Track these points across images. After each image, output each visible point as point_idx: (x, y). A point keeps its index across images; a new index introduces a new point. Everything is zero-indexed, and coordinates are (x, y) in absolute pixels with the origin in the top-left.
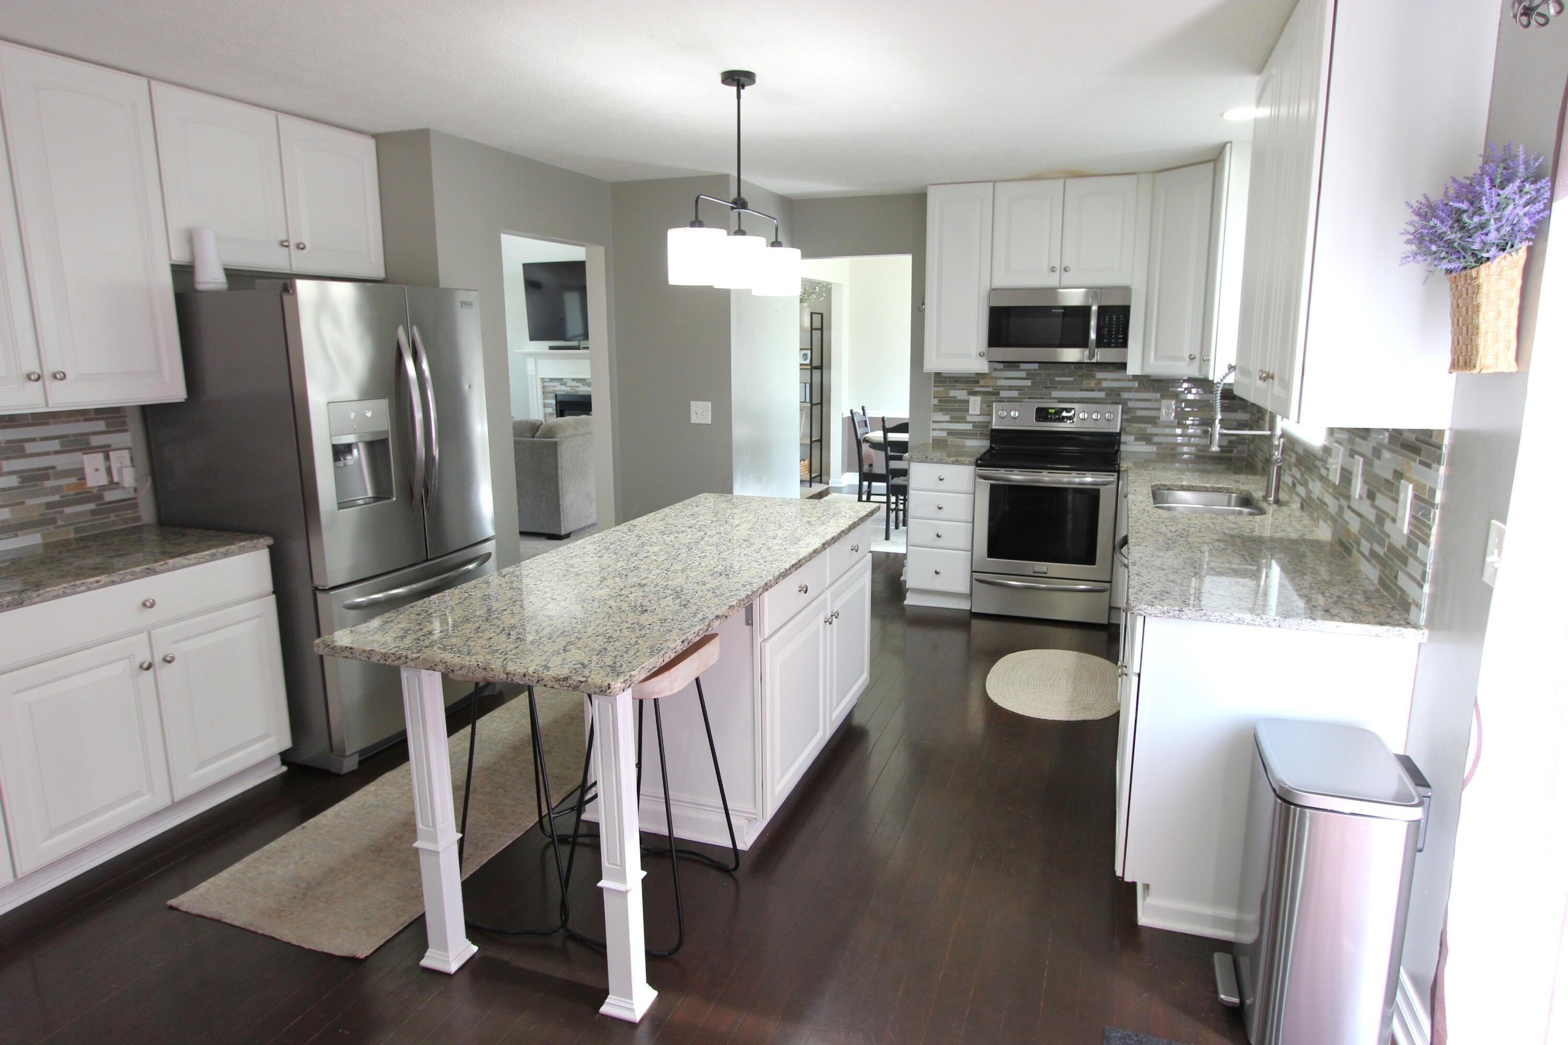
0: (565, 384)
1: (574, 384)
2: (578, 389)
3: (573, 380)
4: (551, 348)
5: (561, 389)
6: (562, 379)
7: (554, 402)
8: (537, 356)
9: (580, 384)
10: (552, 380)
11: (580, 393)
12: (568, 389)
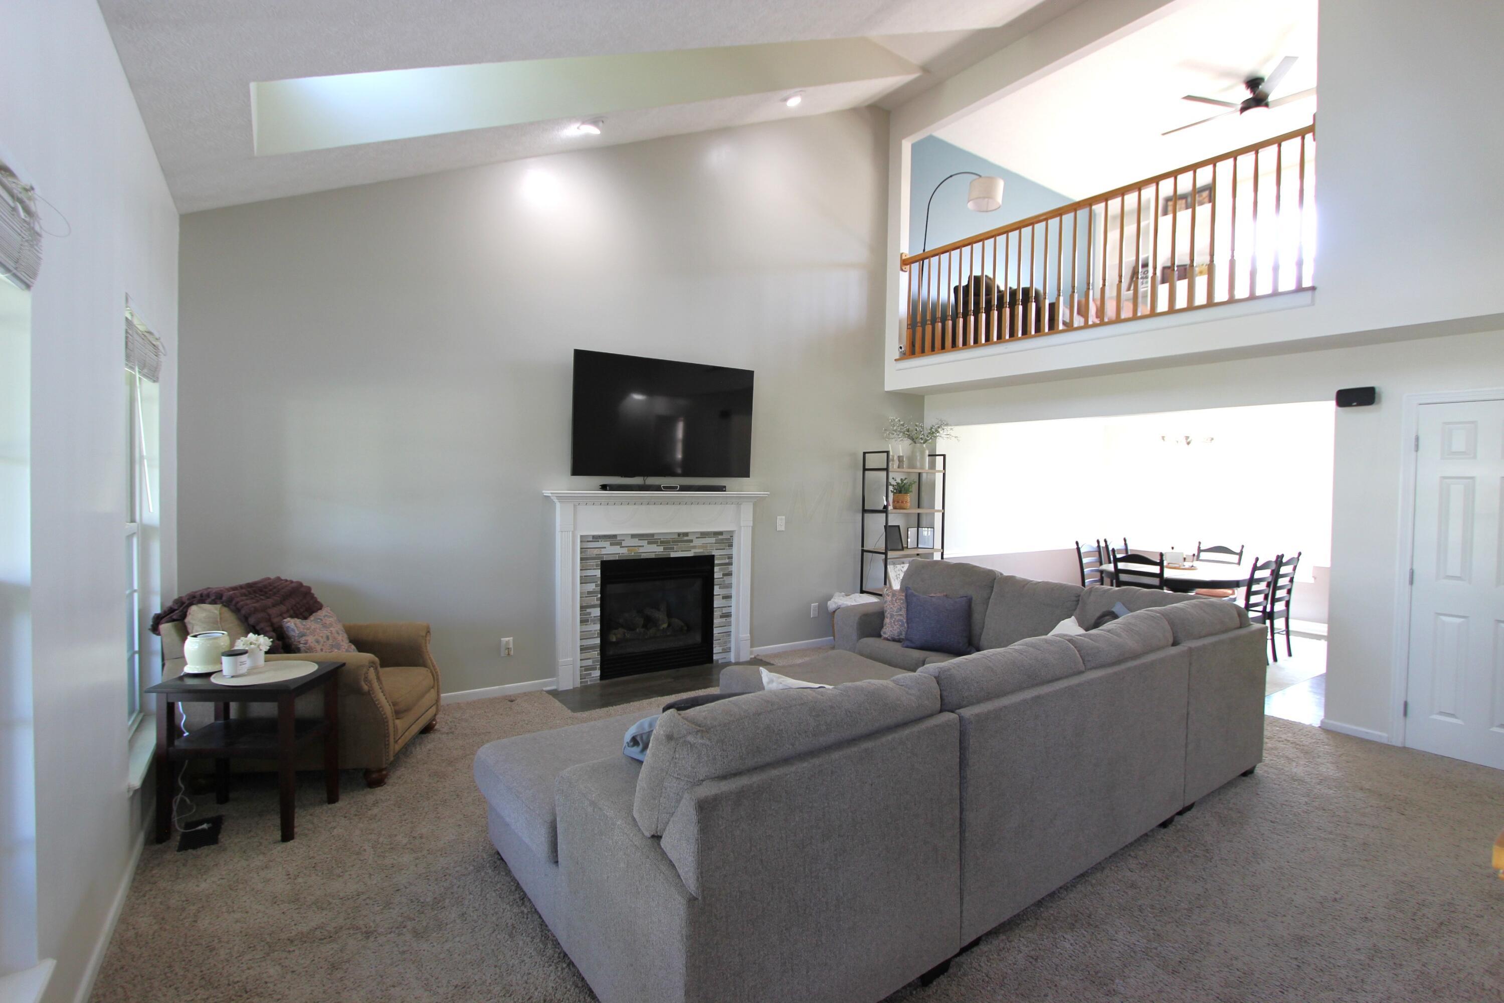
0: (619, 544)
1: (636, 542)
2: (641, 550)
3: (633, 536)
4: (604, 487)
5: (612, 552)
6: (615, 536)
7: (598, 573)
8: (576, 501)
9: (645, 543)
10: (596, 538)
11: (644, 556)
12: (624, 551)
